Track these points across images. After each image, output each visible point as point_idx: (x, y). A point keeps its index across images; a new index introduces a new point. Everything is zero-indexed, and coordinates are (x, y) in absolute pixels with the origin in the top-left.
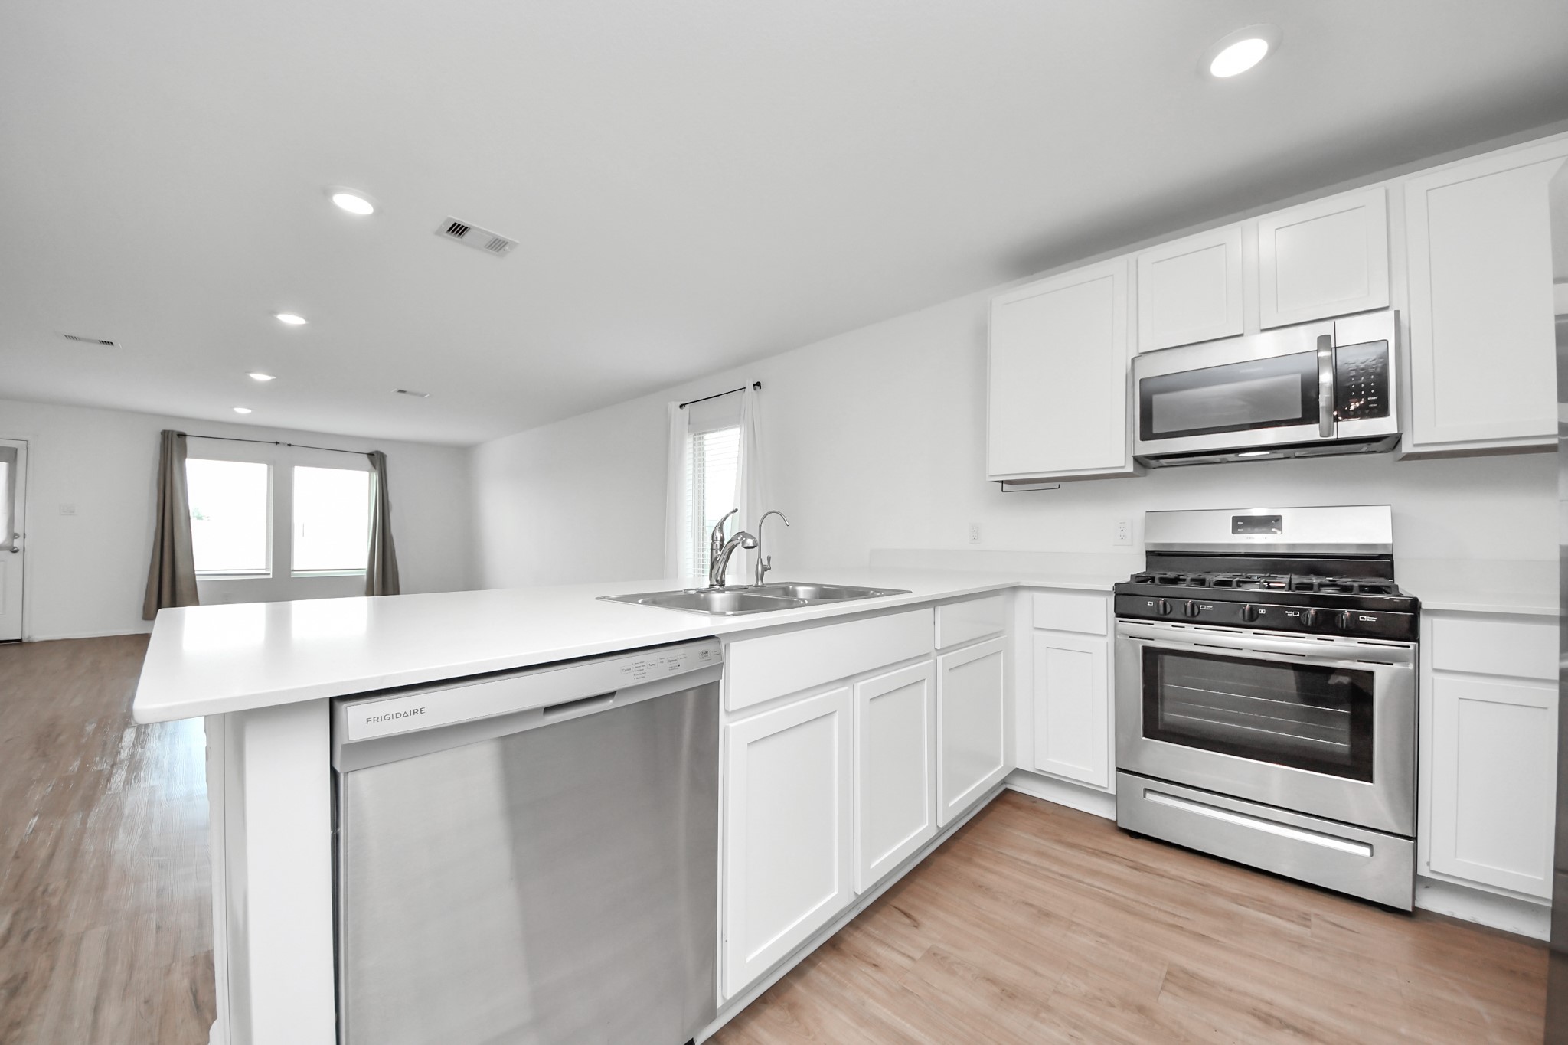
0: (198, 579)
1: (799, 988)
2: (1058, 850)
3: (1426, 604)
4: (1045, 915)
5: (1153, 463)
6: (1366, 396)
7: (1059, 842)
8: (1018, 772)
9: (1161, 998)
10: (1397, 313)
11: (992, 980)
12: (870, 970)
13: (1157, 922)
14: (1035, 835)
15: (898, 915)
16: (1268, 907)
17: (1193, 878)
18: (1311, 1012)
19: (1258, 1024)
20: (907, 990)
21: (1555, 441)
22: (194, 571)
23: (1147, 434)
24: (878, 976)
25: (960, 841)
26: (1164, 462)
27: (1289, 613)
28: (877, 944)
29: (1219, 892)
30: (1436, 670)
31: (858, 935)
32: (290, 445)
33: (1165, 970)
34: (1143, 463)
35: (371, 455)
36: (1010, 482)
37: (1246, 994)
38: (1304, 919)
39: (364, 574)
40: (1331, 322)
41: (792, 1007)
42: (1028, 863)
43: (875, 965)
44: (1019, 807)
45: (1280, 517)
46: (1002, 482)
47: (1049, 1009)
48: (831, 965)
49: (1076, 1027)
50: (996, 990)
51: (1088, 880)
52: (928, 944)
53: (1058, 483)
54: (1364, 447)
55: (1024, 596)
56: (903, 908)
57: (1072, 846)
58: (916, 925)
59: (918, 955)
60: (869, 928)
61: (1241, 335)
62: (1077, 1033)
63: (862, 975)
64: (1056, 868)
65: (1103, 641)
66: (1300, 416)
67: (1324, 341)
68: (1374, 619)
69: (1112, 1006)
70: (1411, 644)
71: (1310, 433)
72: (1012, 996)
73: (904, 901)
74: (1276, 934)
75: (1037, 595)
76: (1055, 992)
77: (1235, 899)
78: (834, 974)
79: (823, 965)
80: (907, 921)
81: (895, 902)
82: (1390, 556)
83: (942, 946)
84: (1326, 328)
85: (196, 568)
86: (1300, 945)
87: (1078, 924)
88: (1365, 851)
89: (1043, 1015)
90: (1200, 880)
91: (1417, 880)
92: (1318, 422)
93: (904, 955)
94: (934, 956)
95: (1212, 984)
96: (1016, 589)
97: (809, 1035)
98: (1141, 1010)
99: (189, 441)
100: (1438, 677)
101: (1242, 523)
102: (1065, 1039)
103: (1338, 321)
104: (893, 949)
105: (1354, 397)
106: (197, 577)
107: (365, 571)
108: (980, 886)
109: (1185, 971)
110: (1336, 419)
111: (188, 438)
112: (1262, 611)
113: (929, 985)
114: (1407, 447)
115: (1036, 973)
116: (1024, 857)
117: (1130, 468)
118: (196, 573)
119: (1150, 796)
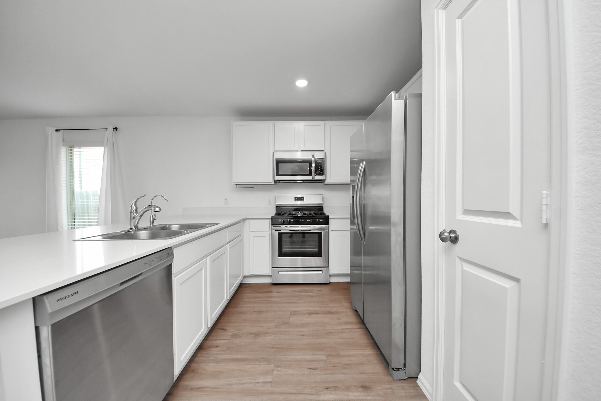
1: (193, 365)
2: (259, 295)
3: (330, 217)
4: (260, 312)
5: (278, 182)
6: (320, 170)
7: (259, 292)
8: (245, 277)
9: (290, 319)
10: (325, 152)
11: (251, 334)
12: (216, 349)
13: (286, 303)
14: (252, 293)
15: (218, 330)
16: (305, 291)
17: (290, 290)
18: (317, 309)
19: (308, 315)
20: (229, 348)
21: (349, 183)
23: (277, 174)
24: (219, 349)
25: (232, 303)
26: (280, 182)
27: (308, 221)
28: (215, 341)
29: (296, 291)
30: (331, 230)
31: (208, 342)
33: (289, 312)
34: (276, 182)
36: (238, 185)
37: (305, 311)
38: (312, 291)
40: (314, 152)
41: (193, 371)
42: (252, 301)
43: (217, 347)
44: (246, 287)
45: (304, 197)
46: (237, 184)
47: (268, 333)
48: (203, 353)
49: (274, 334)
50: (253, 335)
51: (268, 299)
52: (231, 334)
53: (254, 186)
54: (319, 182)
55: (247, 221)
56: (220, 328)
57: (262, 292)
58: (226, 330)
59: (229, 338)
60: (210, 338)
61: (297, 151)
62: (275, 335)
63: (213, 351)
64: (259, 300)
65: (268, 232)
66: (308, 173)
67: (313, 156)
68: (322, 221)
69: (281, 325)
70: (328, 225)
71: (310, 178)
72: (258, 335)
73: (219, 326)
74: (308, 296)
75: (251, 221)
76: (268, 329)
77: (300, 292)
78: (204, 355)
79: (199, 355)
80: (222, 331)
81: (217, 327)
82: (323, 206)
83: (236, 332)
84: (313, 153)
86: (313, 296)
87: (269, 311)
88: (321, 272)
89: (266, 335)
90: (292, 290)
91: (330, 276)
92: (312, 175)
93: (225, 340)
94: (234, 336)
95: (299, 311)
96: (244, 220)
97: (203, 374)
98: (287, 323)
100: (332, 232)
101: (297, 199)
102: (273, 338)
103: (316, 152)
104: (221, 340)
105: (318, 170)
108: (241, 312)
109: (293, 311)
110: (315, 175)
112: (303, 221)
113: (235, 343)
114: (326, 183)
115: (262, 327)
116: (251, 300)
117: (273, 183)
119: (280, 273)
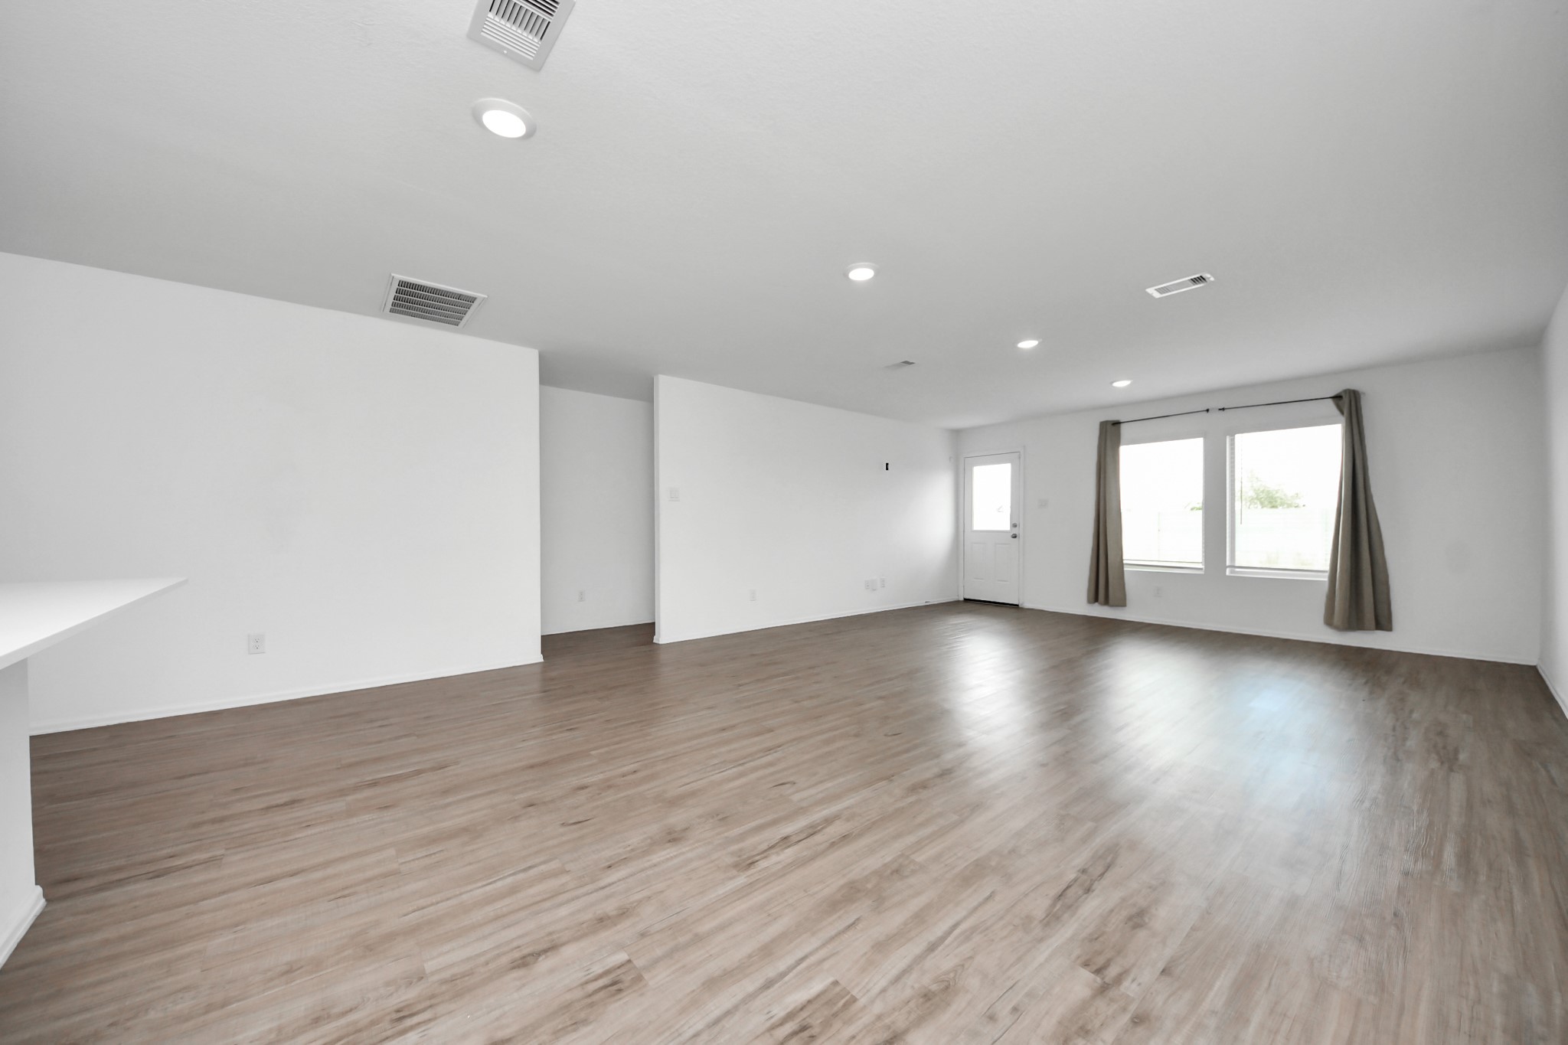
0: (1126, 569)
22: (1122, 560)
32: (1223, 409)
35: (1337, 398)
39: (1325, 578)
85: (1124, 558)
99: (1125, 429)
106: (1125, 566)
107: (1327, 574)
111: (1123, 426)
118: (1125, 562)
